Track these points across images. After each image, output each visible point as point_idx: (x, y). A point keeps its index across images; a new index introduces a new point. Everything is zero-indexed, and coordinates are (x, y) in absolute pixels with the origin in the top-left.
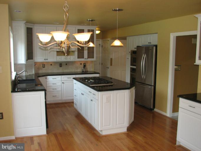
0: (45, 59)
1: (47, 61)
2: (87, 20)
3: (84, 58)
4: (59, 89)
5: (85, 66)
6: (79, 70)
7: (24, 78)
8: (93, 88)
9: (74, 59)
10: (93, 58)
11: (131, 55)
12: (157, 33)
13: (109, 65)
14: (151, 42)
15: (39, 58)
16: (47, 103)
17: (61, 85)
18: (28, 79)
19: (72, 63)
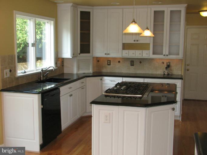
1: (108, 56)
3: (162, 54)
5: (168, 66)
6: (160, 72)
9: (148, 55)
10: (178, 54)
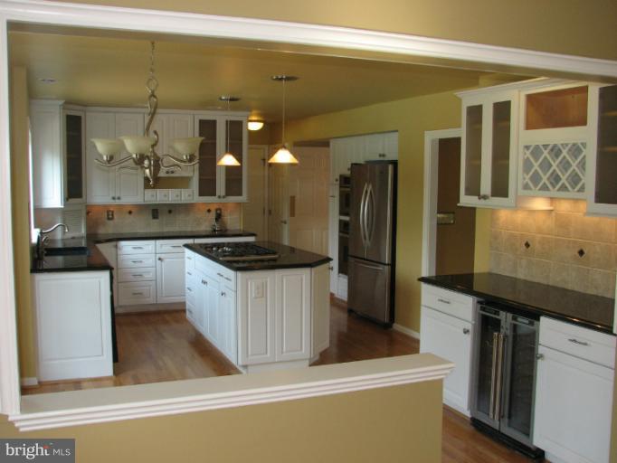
0: (114, 198)
1: (117, 202)
2: (221, 99)
3: (215, 195)
4: (150, 276)
5: (219, 217)
6: (205, 227)
7: (60, 245)
8: (228, 264)
9: (191, 198)
10: (240, 194)
11: (341, 187)
12: (397, 131)
13: (286, 216)
14: (386, 153)
15: (99, 193)
16: (117, 311)
17: (154, 264)
18: (68, 246)
19: (186, 208)
